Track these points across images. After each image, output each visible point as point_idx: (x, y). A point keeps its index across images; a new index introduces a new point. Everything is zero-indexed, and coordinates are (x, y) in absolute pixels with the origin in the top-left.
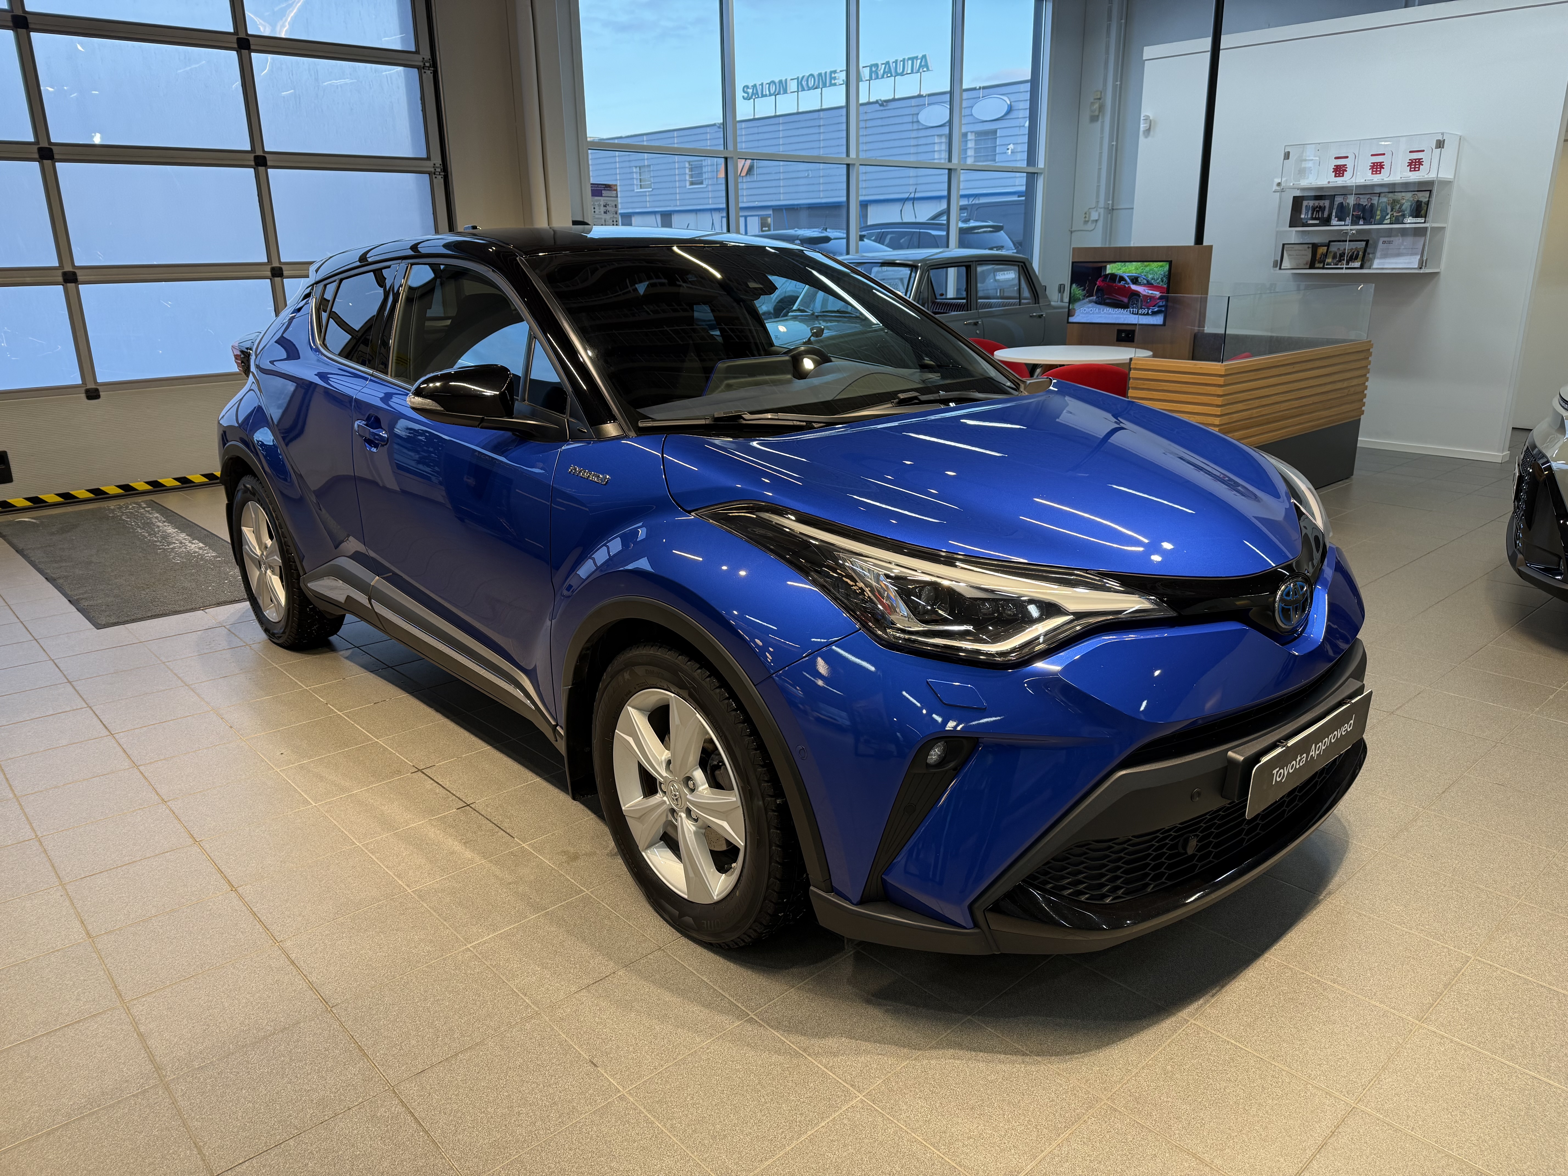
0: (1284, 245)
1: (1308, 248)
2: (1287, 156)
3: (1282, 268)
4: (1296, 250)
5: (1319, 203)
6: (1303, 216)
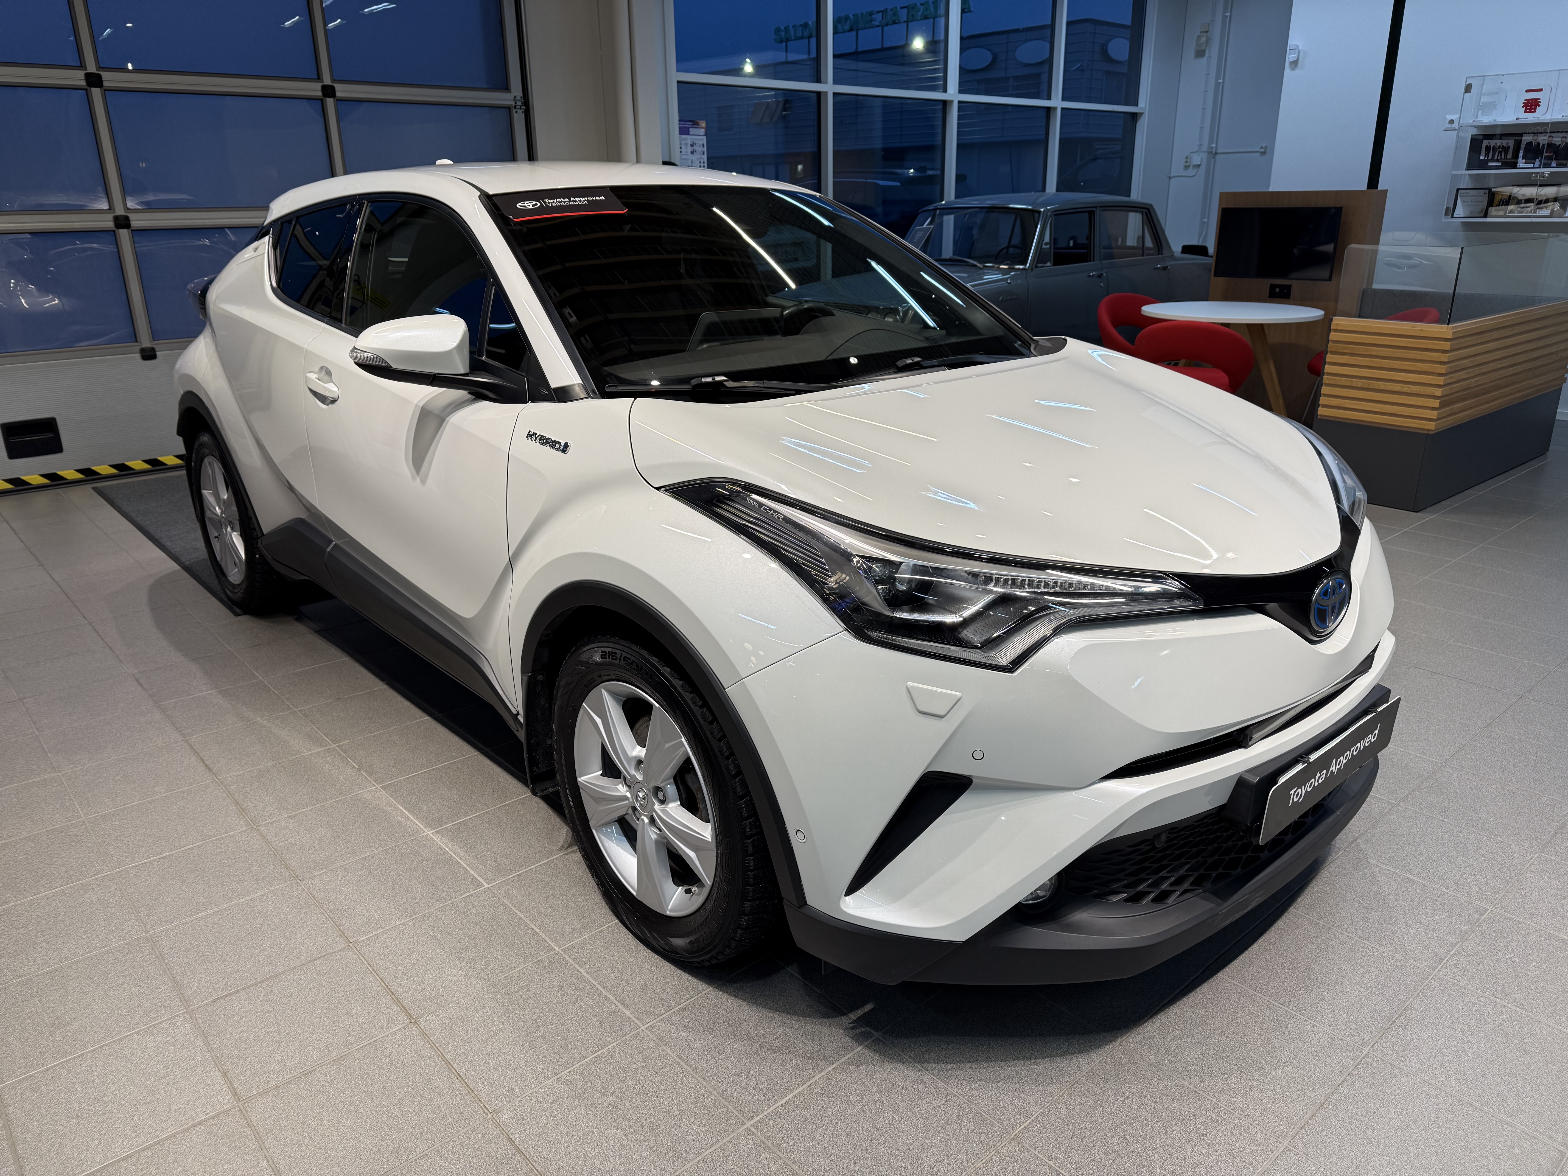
0: (1458, 190)
1: (1485, 193)
2: (1468, 89)
3: (1455, 216)
4: (1471, 196)
5: (1502, 143)
6: (1482, 158)
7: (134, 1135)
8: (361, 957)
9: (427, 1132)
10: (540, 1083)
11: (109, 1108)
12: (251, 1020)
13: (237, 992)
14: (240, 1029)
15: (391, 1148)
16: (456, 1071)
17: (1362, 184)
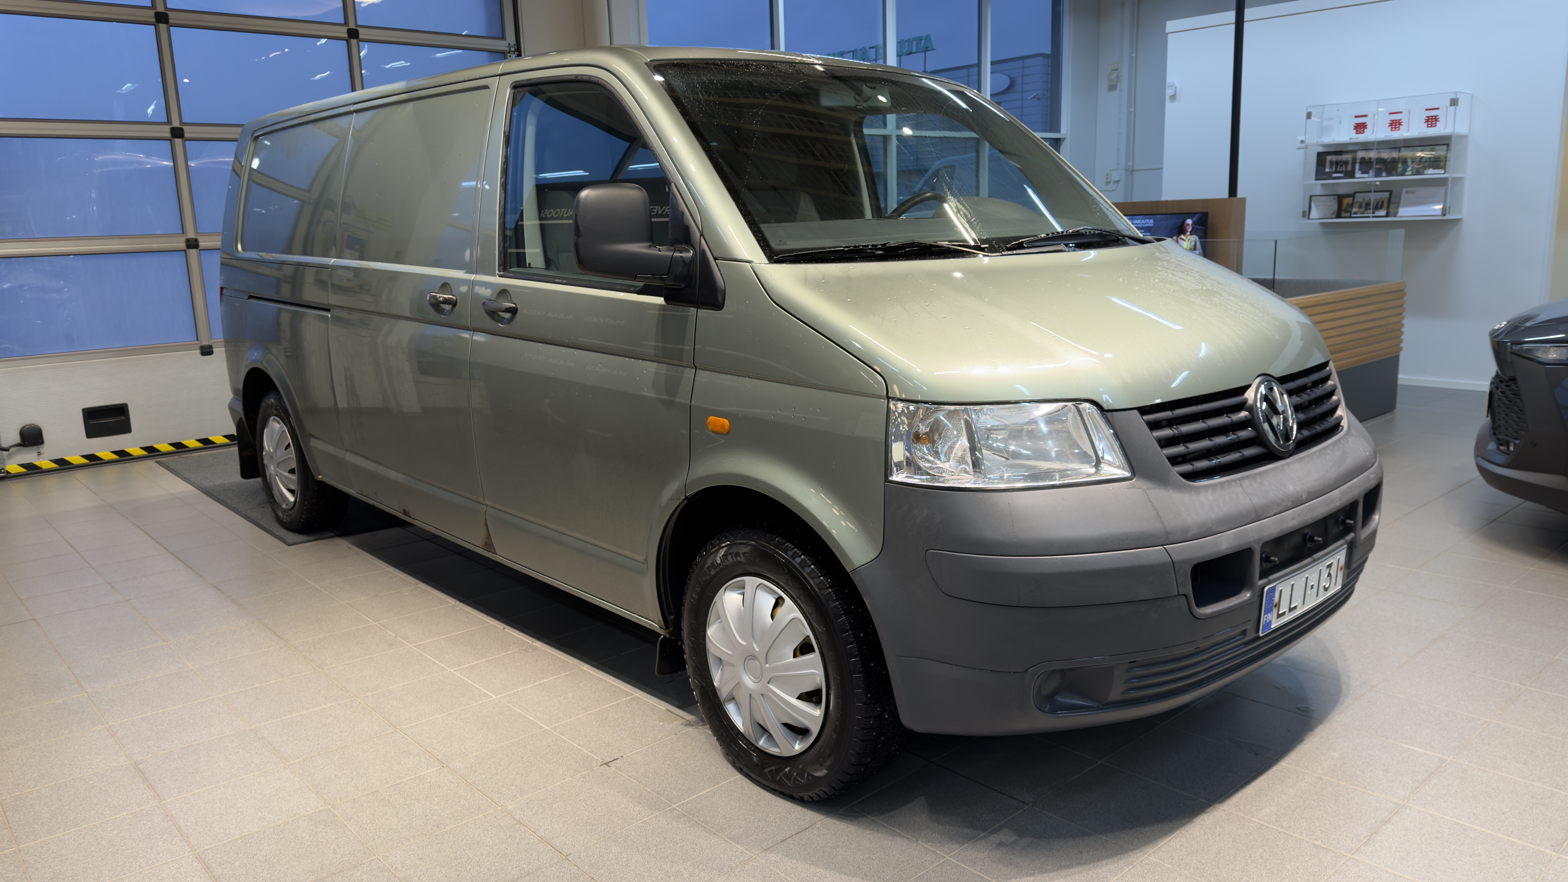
0: (1311, 196)
1: (1334, 199)
2: (1309, 115)
3: (1311, 217)
4: (1322, 201)
5: (1341, 158)
6: (1327, 170)
7: (260, 822)
8: (406, 736)
9: (457, 816)
10: (533, 792)
11: (240, 810)
12: (331, 768)
13: (320, 755)
14: (324, 772)
15: (433, 824)
16: (476, 788)
17: (1224, 193)
